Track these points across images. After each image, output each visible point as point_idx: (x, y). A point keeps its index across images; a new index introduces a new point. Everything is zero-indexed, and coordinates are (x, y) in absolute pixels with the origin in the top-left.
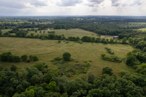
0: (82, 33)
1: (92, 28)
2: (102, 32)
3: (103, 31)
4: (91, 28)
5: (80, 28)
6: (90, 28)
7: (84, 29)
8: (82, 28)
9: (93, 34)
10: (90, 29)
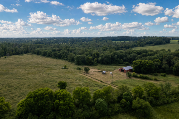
0: (38, 64)
1: (59, 50)
2: (84, 58)
3: (87, 55)
4: (56, 52)
5: (34, 53)
6: (54, 50)
7: (42, 54)
8: (38, 53)
9: (65, 66)
10: (56, 54)
